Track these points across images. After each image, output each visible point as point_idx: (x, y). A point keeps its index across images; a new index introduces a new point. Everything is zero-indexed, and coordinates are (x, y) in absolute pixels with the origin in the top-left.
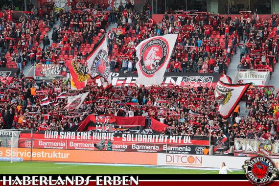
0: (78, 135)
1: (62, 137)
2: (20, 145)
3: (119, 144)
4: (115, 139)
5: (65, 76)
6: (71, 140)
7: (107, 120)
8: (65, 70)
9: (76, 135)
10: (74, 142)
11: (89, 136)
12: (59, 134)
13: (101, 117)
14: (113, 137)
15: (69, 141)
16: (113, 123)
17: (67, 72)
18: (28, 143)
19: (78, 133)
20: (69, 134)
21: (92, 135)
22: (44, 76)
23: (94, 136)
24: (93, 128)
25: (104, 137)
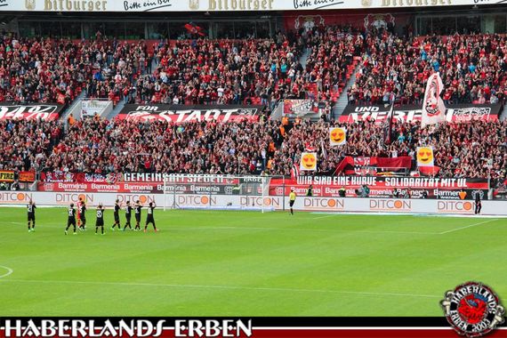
0: (335, 181)
1: (316, 183)
2: (272, 192)
3: (382, 189)
4: (377, 183)
5: (317, 112)
6: (326, 186)
7: (367, 161)
8: (316, 105)
9: (332, 179)
10: (331, 188)
11: (347, 181)
12: (313, 179)
13: (359, 159)
14: (374, 181)
15: (324, 186)
16: (375, 165)
17: (318, 108)
18: (279, 190)
19: (335, 178)
20: (324, 178)
21: (350, 179)
22: (293, 113)
23: (353, 181)
24: (351, 172)
25: (364, 182)
